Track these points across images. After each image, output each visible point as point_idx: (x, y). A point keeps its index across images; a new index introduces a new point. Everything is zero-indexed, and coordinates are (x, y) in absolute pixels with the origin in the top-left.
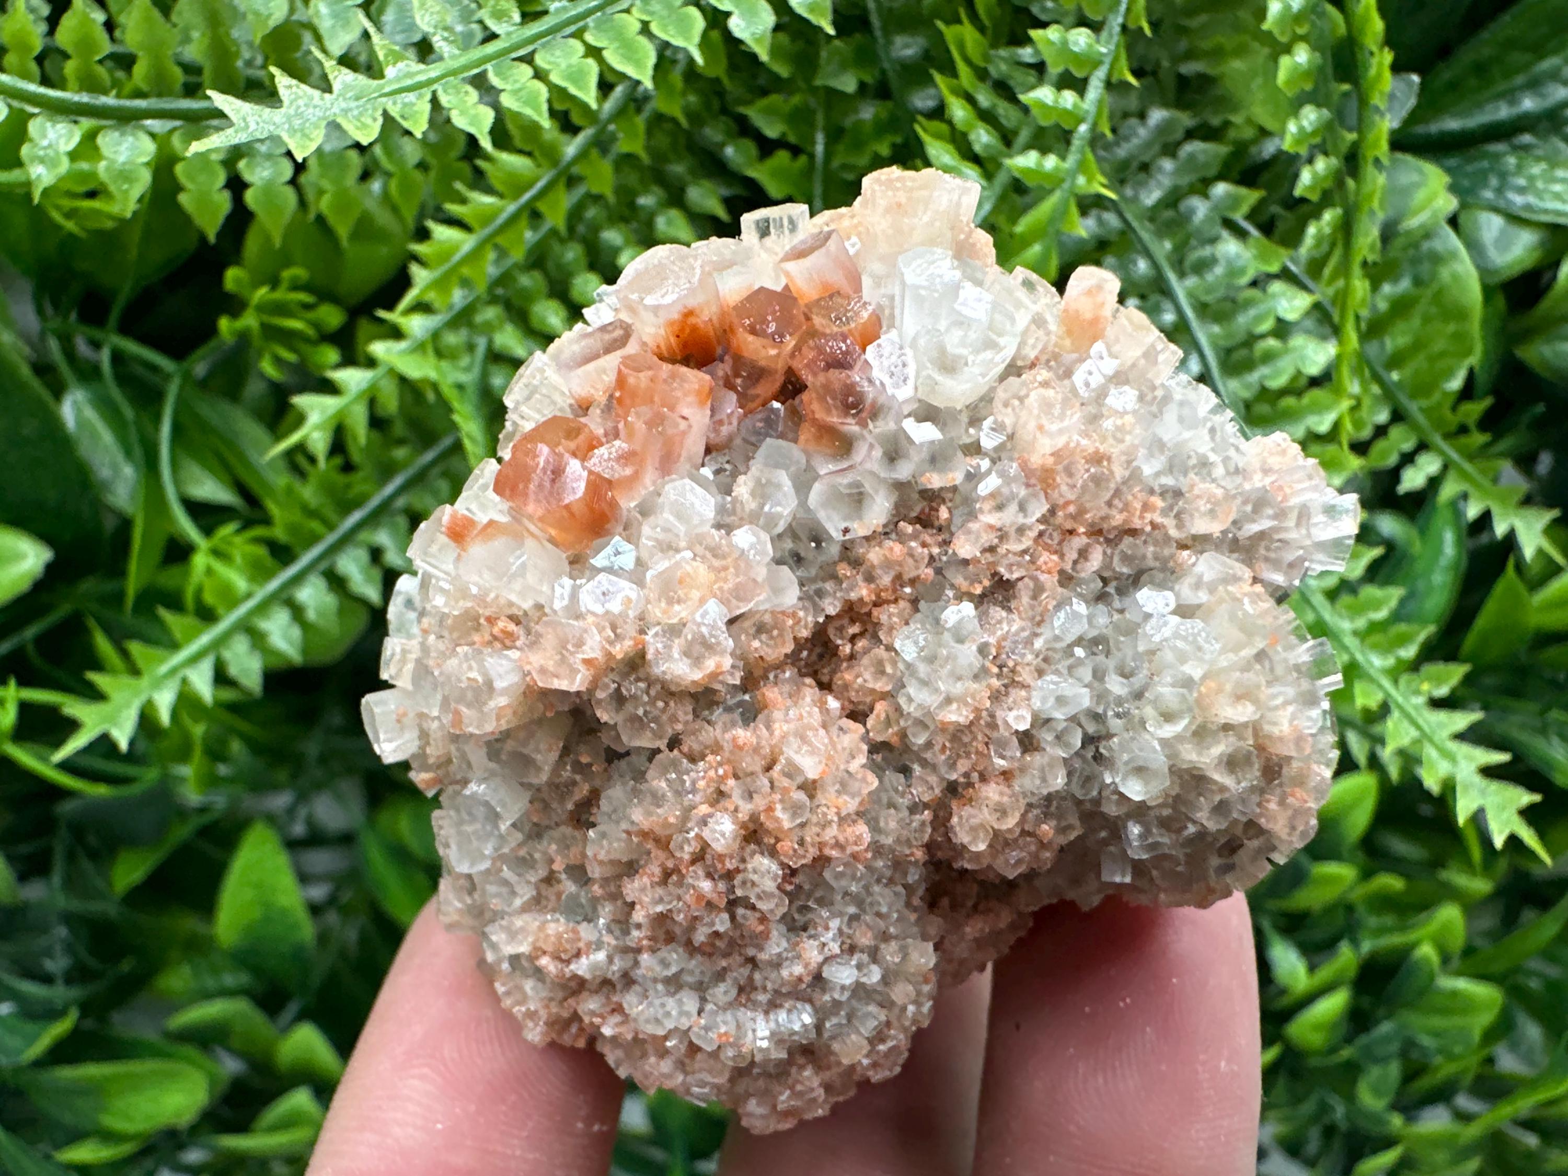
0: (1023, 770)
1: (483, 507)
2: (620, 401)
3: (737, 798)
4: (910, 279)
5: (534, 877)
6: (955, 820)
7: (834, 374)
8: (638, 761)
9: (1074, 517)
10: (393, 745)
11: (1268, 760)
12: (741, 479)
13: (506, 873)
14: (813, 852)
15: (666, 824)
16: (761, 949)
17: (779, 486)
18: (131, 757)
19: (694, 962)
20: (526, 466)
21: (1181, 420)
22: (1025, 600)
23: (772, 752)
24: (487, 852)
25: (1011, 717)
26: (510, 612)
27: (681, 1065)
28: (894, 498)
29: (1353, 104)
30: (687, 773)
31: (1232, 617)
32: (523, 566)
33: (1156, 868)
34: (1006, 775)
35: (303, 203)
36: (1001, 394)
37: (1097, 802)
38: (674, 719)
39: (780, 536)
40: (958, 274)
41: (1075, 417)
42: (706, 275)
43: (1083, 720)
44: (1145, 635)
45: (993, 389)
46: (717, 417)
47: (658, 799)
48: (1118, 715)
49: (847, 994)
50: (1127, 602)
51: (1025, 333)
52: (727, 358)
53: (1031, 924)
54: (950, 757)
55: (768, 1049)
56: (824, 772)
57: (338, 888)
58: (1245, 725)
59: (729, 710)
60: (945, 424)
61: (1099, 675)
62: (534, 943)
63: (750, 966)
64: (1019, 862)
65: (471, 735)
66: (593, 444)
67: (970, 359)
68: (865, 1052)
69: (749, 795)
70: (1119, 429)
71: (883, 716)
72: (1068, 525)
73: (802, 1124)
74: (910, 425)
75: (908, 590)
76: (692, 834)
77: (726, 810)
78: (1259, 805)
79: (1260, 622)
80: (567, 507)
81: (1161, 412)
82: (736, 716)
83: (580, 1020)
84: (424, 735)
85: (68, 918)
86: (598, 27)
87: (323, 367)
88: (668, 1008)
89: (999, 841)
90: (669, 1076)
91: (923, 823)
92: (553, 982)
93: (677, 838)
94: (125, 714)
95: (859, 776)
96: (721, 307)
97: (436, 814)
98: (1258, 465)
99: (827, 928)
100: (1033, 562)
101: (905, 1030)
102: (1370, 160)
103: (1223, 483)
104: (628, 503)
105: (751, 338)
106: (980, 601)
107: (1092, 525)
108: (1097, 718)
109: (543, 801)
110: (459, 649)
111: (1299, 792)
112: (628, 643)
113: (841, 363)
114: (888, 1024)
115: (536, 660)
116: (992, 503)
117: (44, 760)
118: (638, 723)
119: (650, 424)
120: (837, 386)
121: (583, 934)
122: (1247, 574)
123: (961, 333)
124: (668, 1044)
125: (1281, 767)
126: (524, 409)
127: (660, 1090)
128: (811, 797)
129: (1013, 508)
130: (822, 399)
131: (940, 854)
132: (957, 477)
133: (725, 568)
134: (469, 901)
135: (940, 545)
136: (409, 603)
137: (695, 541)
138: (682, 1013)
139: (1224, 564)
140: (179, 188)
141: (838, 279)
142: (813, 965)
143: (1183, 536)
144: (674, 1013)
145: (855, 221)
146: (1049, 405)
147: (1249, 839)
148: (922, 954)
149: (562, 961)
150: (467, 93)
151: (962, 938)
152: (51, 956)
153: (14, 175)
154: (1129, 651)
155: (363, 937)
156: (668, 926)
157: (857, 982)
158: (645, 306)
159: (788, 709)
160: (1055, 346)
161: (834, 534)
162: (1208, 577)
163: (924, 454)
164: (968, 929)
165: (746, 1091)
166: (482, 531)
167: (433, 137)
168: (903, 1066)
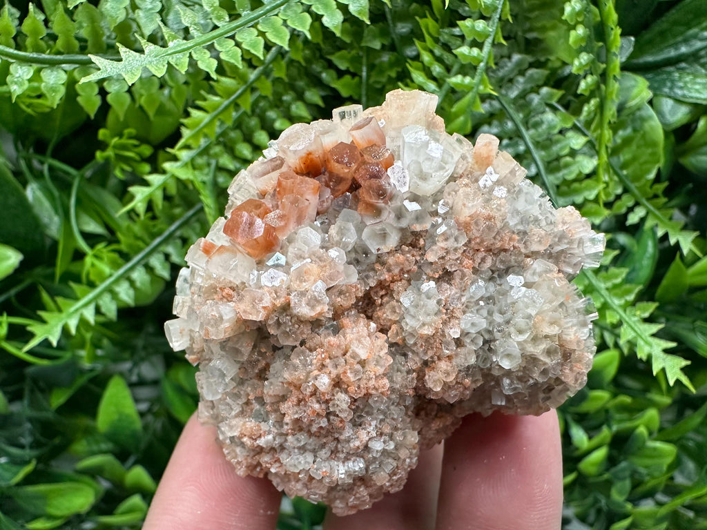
0: (457, 355)
1: (218, 239)
2: (279, 192)
3: (330, 368)
4: (407, 140)
5: (241, 402)
6: (427, 377)
7: (373, 181)
8: (287, 351)
9: (479, 244)
10: (178, 343)
11: (565, 351)
12: (332, 226)
13: (228, 400)
14: (364, 391)
15: (299, 379)
16: (341, 434)
17: (349, 230)
18: (60, 347)
19: (311, 440)
20: (237, 221)
21: (526, 201)
22: (458, 280)
23: (346, 347)
24: (220, 391)
25: (451, 332)
26: (230, 286)
27: (305, 485)
28: (400, 235)
29: (604, 52)
30: (308, 356)
31: (549, 288)
32: (236, 265)
33: (516, 398)
34: (449, 357)
36: (447, 190)
37: (490, 369)
38: (302, 333)
39: (349, 251)
40: (428, 137)
41: (480, 200)
42: (317, 137)
43: (483, 333)
44: (511, 296)
45: (443, 187)
46: (322, 199)
47: (295, 368)
48: (499, 331)
49: (379, 454)
50: (503, 281)
51: (458, 162)
52: (326, 173)
53: (461, 423)
54: (424, 350)
55: (343, 479)
56: (368, 356)
57: (152, 405)
58: (555, 336)
59: (327, 328)
60: (422, 203)
61: (490, 313)
62: (241, 431)
63: (336, 442)
64: (455, 395)
65: (213, 340)
66: (267, 211)
67: (433, 174)
68: (387, 480)
69: (336, 366)
70: (499, 205)
71: (395, 331)
72: (477, 247)
73: (360, 512)
74: (406, 203)
75: (406, 275)
76: (311, 383)
77: (326, 373)
78: (561, 371)
79: (561, 290)
80: (255, 239)
81: (517, 197)
82: (330, 331)
83: (261, 465)
84: (192, 339)
85: (30, 420)
87: (143, 174)
88: (300, 460)
89: (447, 387)
90: (300, 490)
91: (413, 379)
92: (249, 449)
93: (304, 385)
94: (55, 329)
95: (384, 358)
96: (324, 150)
97: (197, 373)
98: (561, 221)
99: (370, 425)
100: (461, 263)
101: (405, 470)
102: (612, 77)
103: (544, 228)
104: (282, 238)
105: (337, 164)
106: (438, 280)
107: (487, 247)
108: (489, 332)
109: (244, 368)
110: (208, 302)
111: (578, 365)
112: (282, 299)
113: (376, 176)
114: (397, 467)
115: (242, 307)
116: (443, 237)
118: (287, 334)
119: (292, 203)
120: (375, 186)
121: (262, 427)
122: (556, 269)
123: (429, 163)
124: (300, 476)
125: (571, 354)
126: (237, 195)
127: (297, 496)
128: (363, 367)
129: (452, 240)
130: (368, 192)
131: (420, 392)
132: (427, 226)
133: (325, 266)
134: (212, 412)
135: (420, 256)
136: (186, 280)
137: (313, 254)
138: (306, 462)
139: (545, 264)
140: (77, 95)
141: (375, 138)
142: (364, 442)
143: (527, 252)
144: (302, 462)
145: (383, 112)
146: (468, 195)
147: (557, 385)
148: (412, 437)
149: (253, 439)
150: (205, 53)
151: (430, 429)
152: (23, 436)
153: (4, 89)
154: (504, 303)
155: (163, 427)
156: (300, 424)
157: (384, 449)
158: (290, 151)
159: (353, 328)
160: (471, 168)
161: (373, 251)
162: (538, 270)
163: (413, 216)
164: (433, 425)
165: (335, 497)
166: (218, 250)
167: (191, 70)
168: (405, 486)
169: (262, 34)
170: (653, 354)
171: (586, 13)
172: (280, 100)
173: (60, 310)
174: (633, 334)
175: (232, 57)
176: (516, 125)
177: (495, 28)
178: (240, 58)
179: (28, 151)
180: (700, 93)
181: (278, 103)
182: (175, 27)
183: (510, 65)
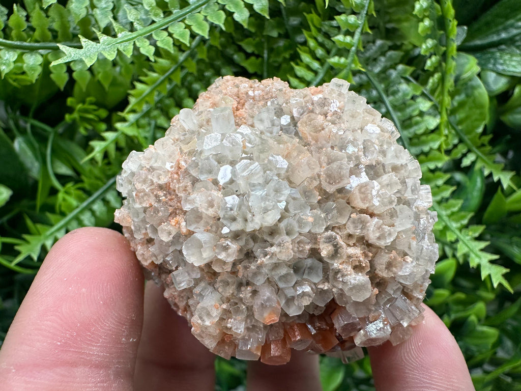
29: (444, 38)
35: (93, 76)
86: (189, 18)
87: (101, 131)
94: (36, 248)
102: (450, 57)
117: (11, 263)
140: (51, 73)
150: (145, 42)
167: (135, 54)
169: (188, 27)
170: (482, 264)
171: (430, 9)
172: (203, 76)
173: (39, 234)
174: (467, 249)
175: (166, 45)
176: (379, 93)
177: (363, 21)
178: (172, 45)
179: (15, 114)
180: (516, 68)
181: (201, 78)
182: (123, 22)
183: (374, 48)
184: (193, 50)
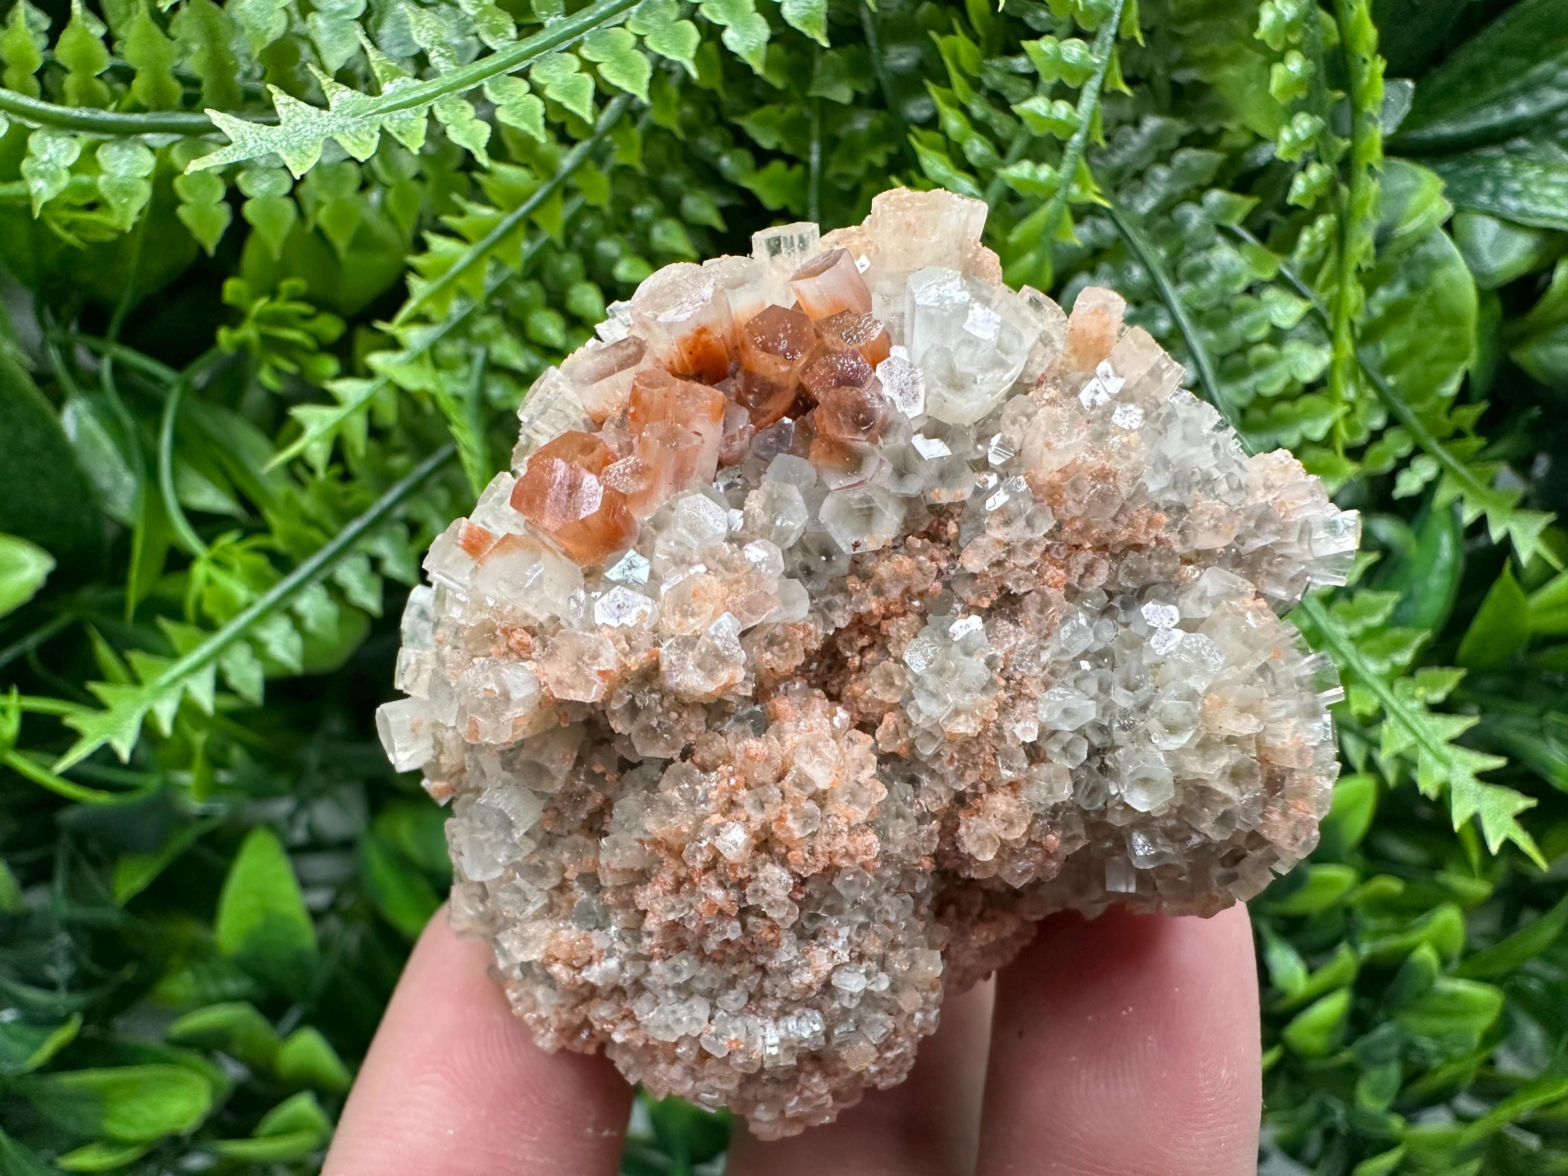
0: (1029, 780)
1: (498, 519)
2: (634, 417)
3: (749, 809)
4: (919, 301)
5: (546, 885)
6: (962, 830)
7: (845, 391)
8: (652, 772)
9: (1079, 532)
10: (408, 754)
11: (1271, 771)
12: (753, 494)
13: (519, 880)
14: (823, 861)
15: (679, 834)
16: (771, 956)
17: (789, 501)
18: (134, 765)
19: (704, 970)
20: (541, 481)
21: (1185, 437)
22: (1033, 613)
23: (783, 762)
24: (500, 860)
25: (1018, 729)
26: (526, 624)
27: (691, 1072)
28: (903, 512)
29: (1347, 111)
30: (700, 783)
31: (1235, 630)
32: (540, 578)
33: (1160, 878)
34: (1014, 786)
35: (301, 213)
36: (1009, 411)
37: (1103, 813)
38: (686, 730)
39: (790, 550)
40: (966, 295)
41: (1082, 436)
42: (718, 292)
43: (1089, 732)
44: (1151, 648)
45: (1001, 406)
46: (730, 433)
47: (671, 809)
48: (1123, 728)
49: (856, 1002)
50: (1132, 615)
51: (1034, 348)
52: (738, 374)
53: (1034, 933)
54: (958, 768)
55: (777, 1056)
56: (833, 783)
57: (338, 895)
58: (1249, 737)
59: (740, 720)
60: (953, 440)
61: (1104, 688)
62: (546, 950)
63: (760, 974)
64: (1026, 871)
65: (487, 745)
66: (608, 459)
67: (979, 377)
68: (872, 1059)
69: (762, 805)
70: (1125, 446)
71: (892, 727)
72: (1075, 540)
73: (810, 1131)
74: (919, 442)
75: (916, 603)
76: (704, 843)
77: (738, 819)
78: (1262, 816)
79: (1262, 635)
80: (583, 520)
81: (1166, 429)
82: (748, 727)
83: (591, 1027)
84: (438, 745)
85: (70, 926)
86: (592, 42)
87: (322, 378)
88: (679, 1015)
89: (1007, 852)
90: (678, 1083)
91: (931, 834)
92: (564, 989)
93: (690, 847)
94: (125, 725)
95: (869, 786)
96: (734, 324)
97: (449, 822)
98: (1261, 481)
99: (836, 937)
100: (1039, 576)
101: (912, 1036)
102: (1364, 168)
103: (1225, 499)
104: (642, 517)
105: (763, 355)
106: (987, 614)
107: (1098, 540)
108: (1102, 729)
109: (556, 808)
110: (475, 660)
111: (1301, 804)
112: (643, 655)
113: (850, 381)
114: (896, 1031)
115: (553, 670)
116: (1000, 518)
117: (47, 768)
118: (651, 733)
119: (664, 440)
120: (849, 403)
121: (595, 942)
122: (1251, 589)
123: (971, 351)
124: (679, 1051)
125: (1283, 779)
126: (538, 423)
127: (669, 1096)
128: (822, 807)
129: (1020, 523)
130: (833, 415)
131: (947, 863)
132: (965, 492)
133: (738, 581)
134: (481, 909)
135: (948, 559)
136: (423, 614)
137: (710, 555)
138: (693, 1020)
139: (1226, 578)
140: (178, 202)
141: (849, 298)
142: (823, 974)
143: (1186, 551)
144: (684, 1019)
145: (865, 240)
146: (1057, 423)
147: (1252, 850)
148: (929, 963)
149: (574, 968)
150: (463, 108)
151: (967, 947)
152: (54, 964)
153: (14, 188)
154: (1134, 665)
155: (364, 943)
156: (680, 933)
157: (865, 989)
158: (659, 325)
159: (799, 720)
160: (1062, 363)
161: (844, 549)
162: (1212, 591)
163: (933, 470)
164: (974, 938)
165: (755, 1097)
166: (499, 544)
167: (430, 149)
168: (910, 1073)
169: (589, 67)
170: (1454, 783)
171: (1306, 25)
172: (629, 216)
173: (136, 681)
174: (1410, 739)
175: (523, 118)
176: (1150, 273)
177: (1105, 57)
178: (541, 122)
179: (67, 327)
180: (1558, 205)
181: (623, 223)
182: (396, 51)
183: (1137, 141)
184: (601, 139)
